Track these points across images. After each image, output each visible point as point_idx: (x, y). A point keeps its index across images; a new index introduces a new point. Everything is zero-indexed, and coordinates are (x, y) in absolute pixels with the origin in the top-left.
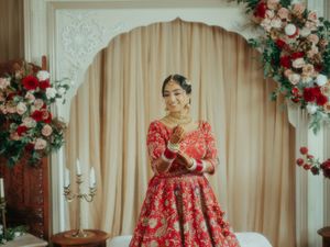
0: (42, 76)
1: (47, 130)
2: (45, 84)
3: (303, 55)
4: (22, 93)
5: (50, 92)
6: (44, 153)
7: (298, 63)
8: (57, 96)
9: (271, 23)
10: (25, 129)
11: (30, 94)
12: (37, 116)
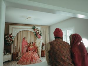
0: (12, 35)
1: (12, 41)
2: (12, 36)
3: (39, 34)
4: (9, 37)
5: (12, 37)
6: (11, 44)
7: (38, 35)
9: (36, 31)
11: (10, 37)
12: (10, 40)
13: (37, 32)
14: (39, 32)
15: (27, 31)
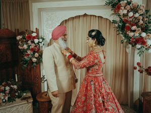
1: (37, 55)
3: (136, 24)
4: (26, 41)
5: (36, 41)
8: (39, 42)
10: (28, 55)
11: (29, 42)
12: (32, 50)
13: (131, 14)
14: (137, 15)
15: (89, 17)
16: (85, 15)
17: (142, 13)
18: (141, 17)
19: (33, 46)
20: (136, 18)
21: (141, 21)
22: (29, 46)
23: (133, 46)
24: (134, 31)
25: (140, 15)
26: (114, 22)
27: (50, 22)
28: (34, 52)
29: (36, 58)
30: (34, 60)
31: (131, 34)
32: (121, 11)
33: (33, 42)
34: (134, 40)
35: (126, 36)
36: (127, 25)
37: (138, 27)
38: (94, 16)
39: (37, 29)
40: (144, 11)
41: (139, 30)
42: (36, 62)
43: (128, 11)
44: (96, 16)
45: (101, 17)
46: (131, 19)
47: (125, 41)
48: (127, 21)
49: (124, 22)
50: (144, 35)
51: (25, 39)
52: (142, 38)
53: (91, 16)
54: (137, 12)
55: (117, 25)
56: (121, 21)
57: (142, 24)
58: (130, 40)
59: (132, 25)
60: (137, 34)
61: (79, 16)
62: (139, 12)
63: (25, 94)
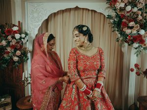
8: (21, 38)
13: (129, 8)
15: (81, 10)
16: (77, 8)
17: (141, 7)
18: (140, 12)
19: (13, 42)
20: (135, 13)
21: (140, 16)
22: (9, 42)
23: (129, 45)
24: (132, 28)
25: (139, 10)
26: (110, 17)
27: (35, 15)
28: (16, 50)
29: (18, 57)
30: (16, 59)
31: (128, 31)
32: (118, 4)
33: (13, 37)
34: (132, 38)
35: (122, 33)
36: (124, 20)
37: (136, 24)
38: (86, 9)
39: (19, 22)
40: (144, 5)
41: (137, 27)
42: (18, 62)
43: (126, 4)
44: (89, 10)
45: (95, 12)
46: (129, 14)
47: (121, 39)
48: (124, 16)
49: (121, 18)
50: (142, 32)
51: (5, 33)
52: (140, 36)
53: (83, 9)
54: (136, 6)
55: (112, 21)
56: (117, 16)
57: (141, 20)
58: (126, 38)
59: (130, 21)
60: (135, 32)
61: (70, 9)
62: (138, 6)
63: (3, 100)
